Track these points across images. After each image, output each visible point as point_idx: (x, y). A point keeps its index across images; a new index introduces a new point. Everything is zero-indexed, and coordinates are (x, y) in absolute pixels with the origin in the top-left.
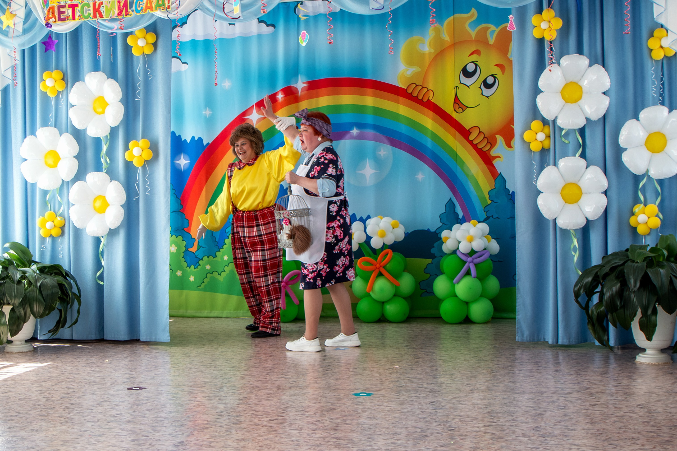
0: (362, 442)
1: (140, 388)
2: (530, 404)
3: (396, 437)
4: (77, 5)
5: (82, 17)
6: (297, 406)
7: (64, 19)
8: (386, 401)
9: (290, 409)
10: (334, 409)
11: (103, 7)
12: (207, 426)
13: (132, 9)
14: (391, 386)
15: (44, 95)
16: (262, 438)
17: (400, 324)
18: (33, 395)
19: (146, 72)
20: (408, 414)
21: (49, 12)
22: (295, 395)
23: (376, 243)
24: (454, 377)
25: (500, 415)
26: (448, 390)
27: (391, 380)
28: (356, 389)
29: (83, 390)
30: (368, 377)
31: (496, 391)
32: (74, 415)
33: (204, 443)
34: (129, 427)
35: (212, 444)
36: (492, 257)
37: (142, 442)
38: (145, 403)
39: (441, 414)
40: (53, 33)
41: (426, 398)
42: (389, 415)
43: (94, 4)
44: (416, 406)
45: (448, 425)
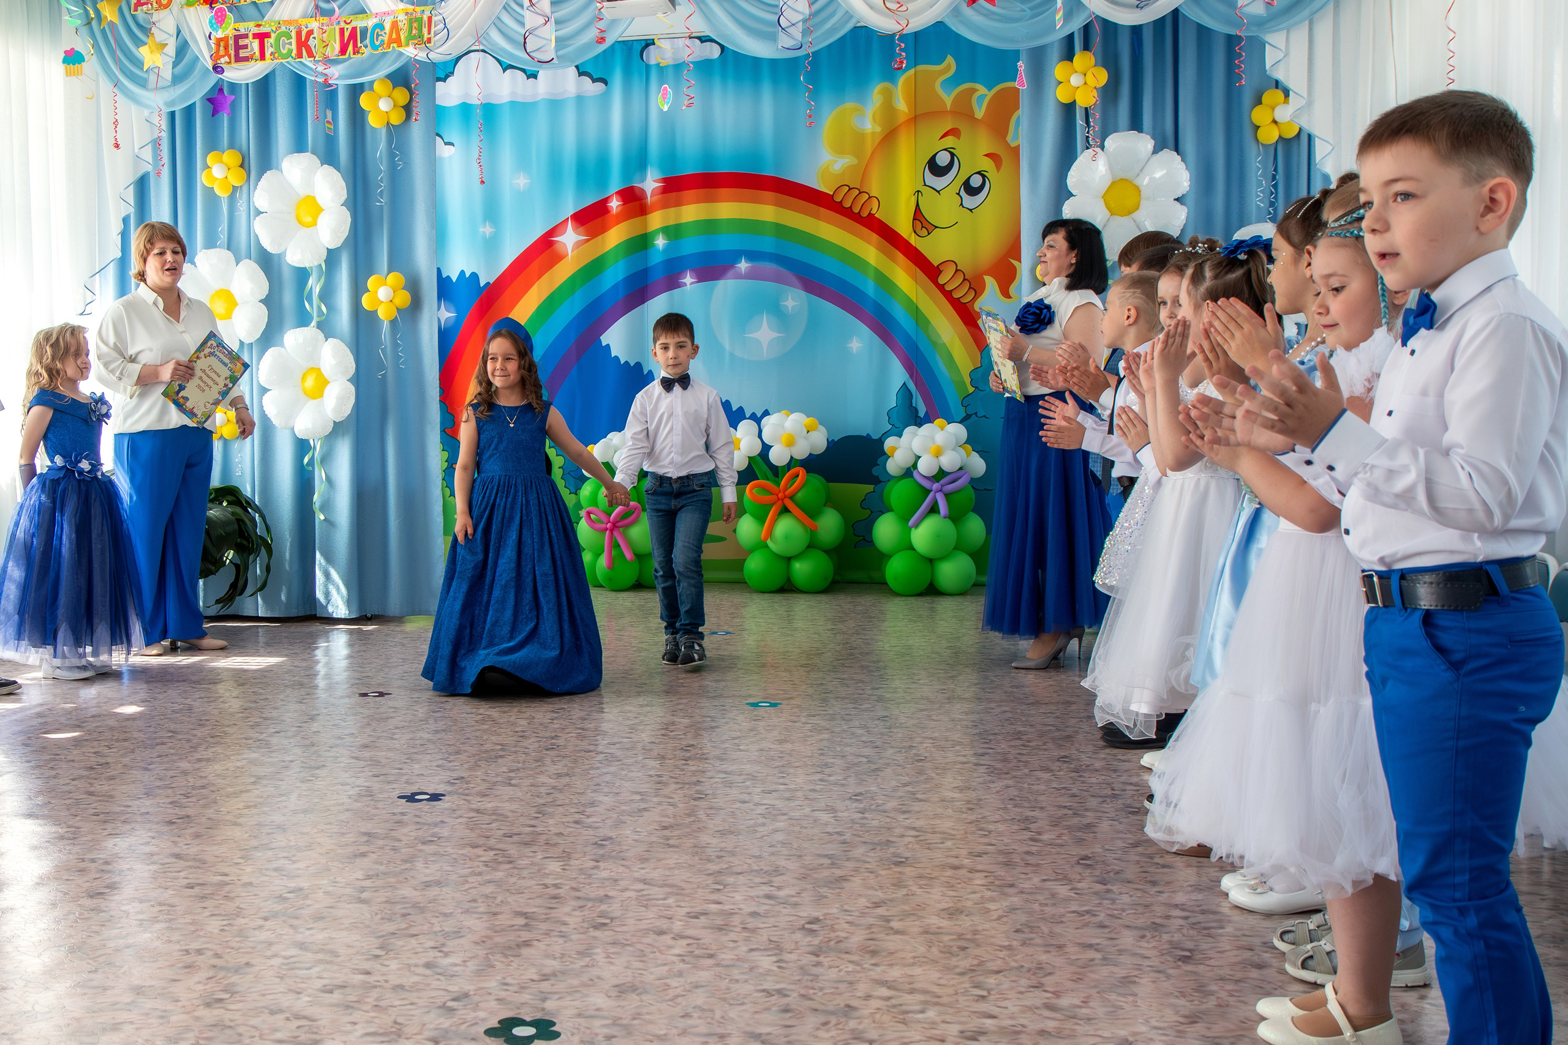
0: (769, 778)
1: (381, 694)
2: (1050, 721)
3: (827, 771)
4: (267, 35)
5: (276, 55)
6: (652, 722)
7: (246, 59)
8: (805, 714)
9: (642, 727)
10: (717, 727)
11: (314, 38)
12: (502, 753)
13: (365, 43)
14: (811, 691)
15: (209, 192)
16: (598, 771)
17: (818, 595)
18: (197, 704)
19: (391, 155)
20: (844, 736)
21: (218, 45)
22: (647, 705)
23: (778, 456)
24: (916, 678)
25: (999, 737)
26: (909, 698)
27: (809, 682)
28: (750, 696)
29: (281, 697)
30: (770, 677)
31: (990, 701)
32: (271, 735)
33: (499, 779)
34: (367, 754)
35: (513, 782)
36: (974, 482)
37: (392, 778)
38: (392, 718)
39: (900, 735)
40: (225, 84)
41: (872, 711)
42: (812, 736)
43: (299, 34)
44: (857, 723)
45: (914, 752)
